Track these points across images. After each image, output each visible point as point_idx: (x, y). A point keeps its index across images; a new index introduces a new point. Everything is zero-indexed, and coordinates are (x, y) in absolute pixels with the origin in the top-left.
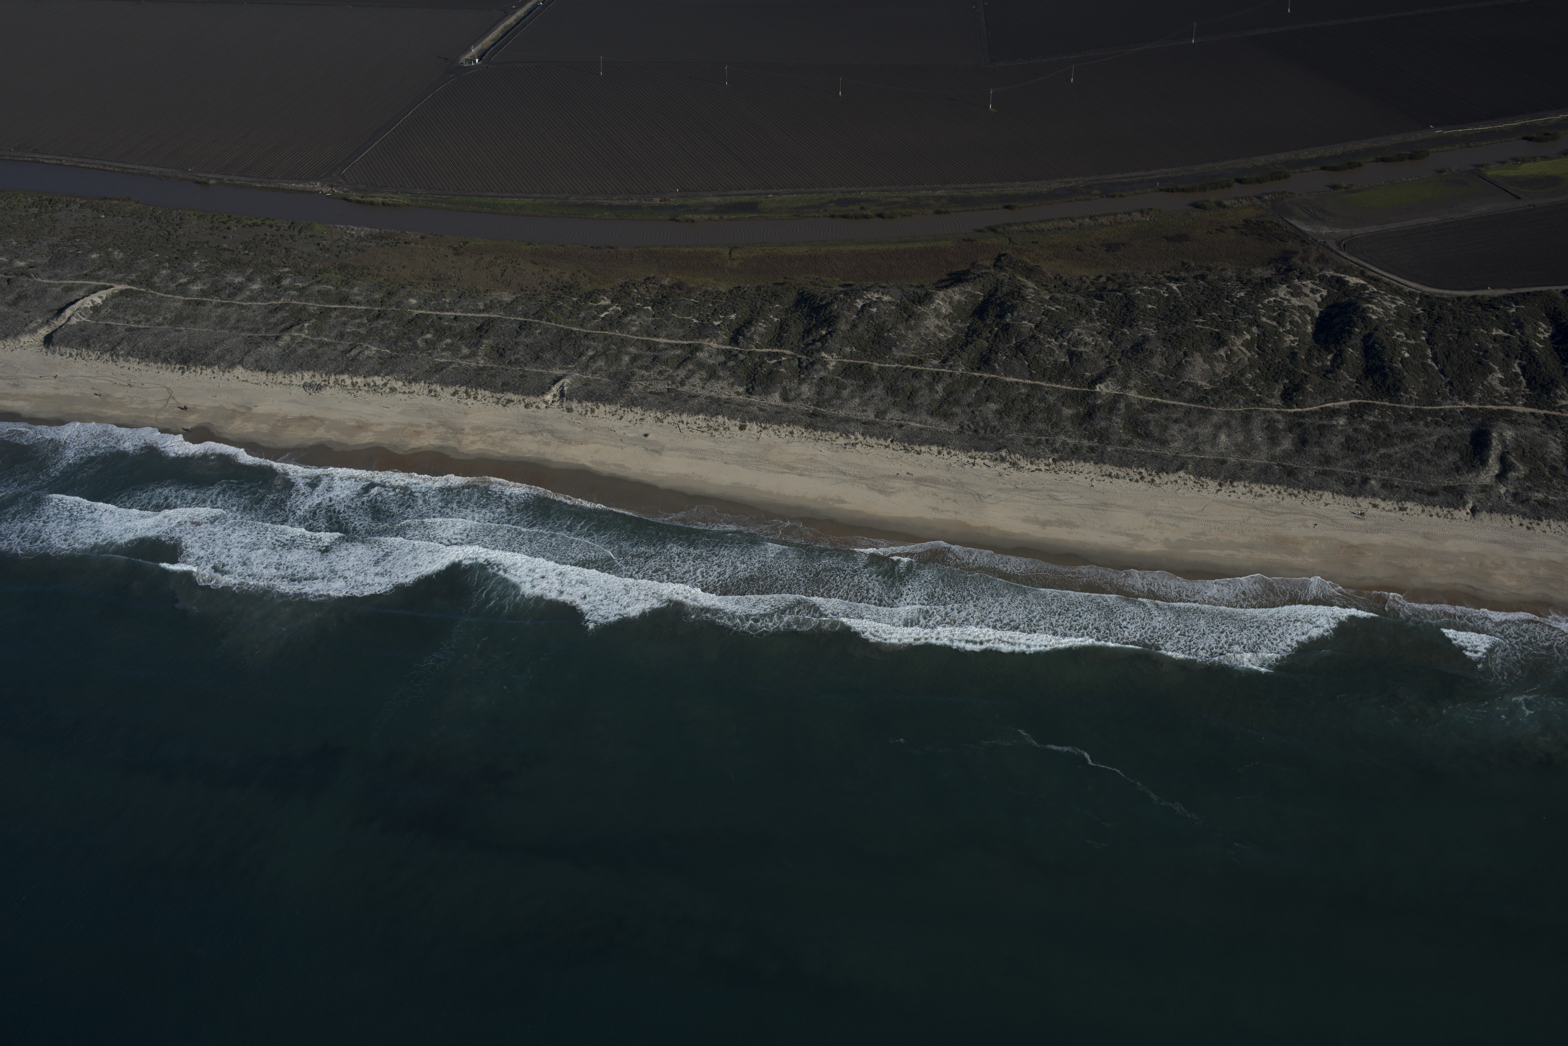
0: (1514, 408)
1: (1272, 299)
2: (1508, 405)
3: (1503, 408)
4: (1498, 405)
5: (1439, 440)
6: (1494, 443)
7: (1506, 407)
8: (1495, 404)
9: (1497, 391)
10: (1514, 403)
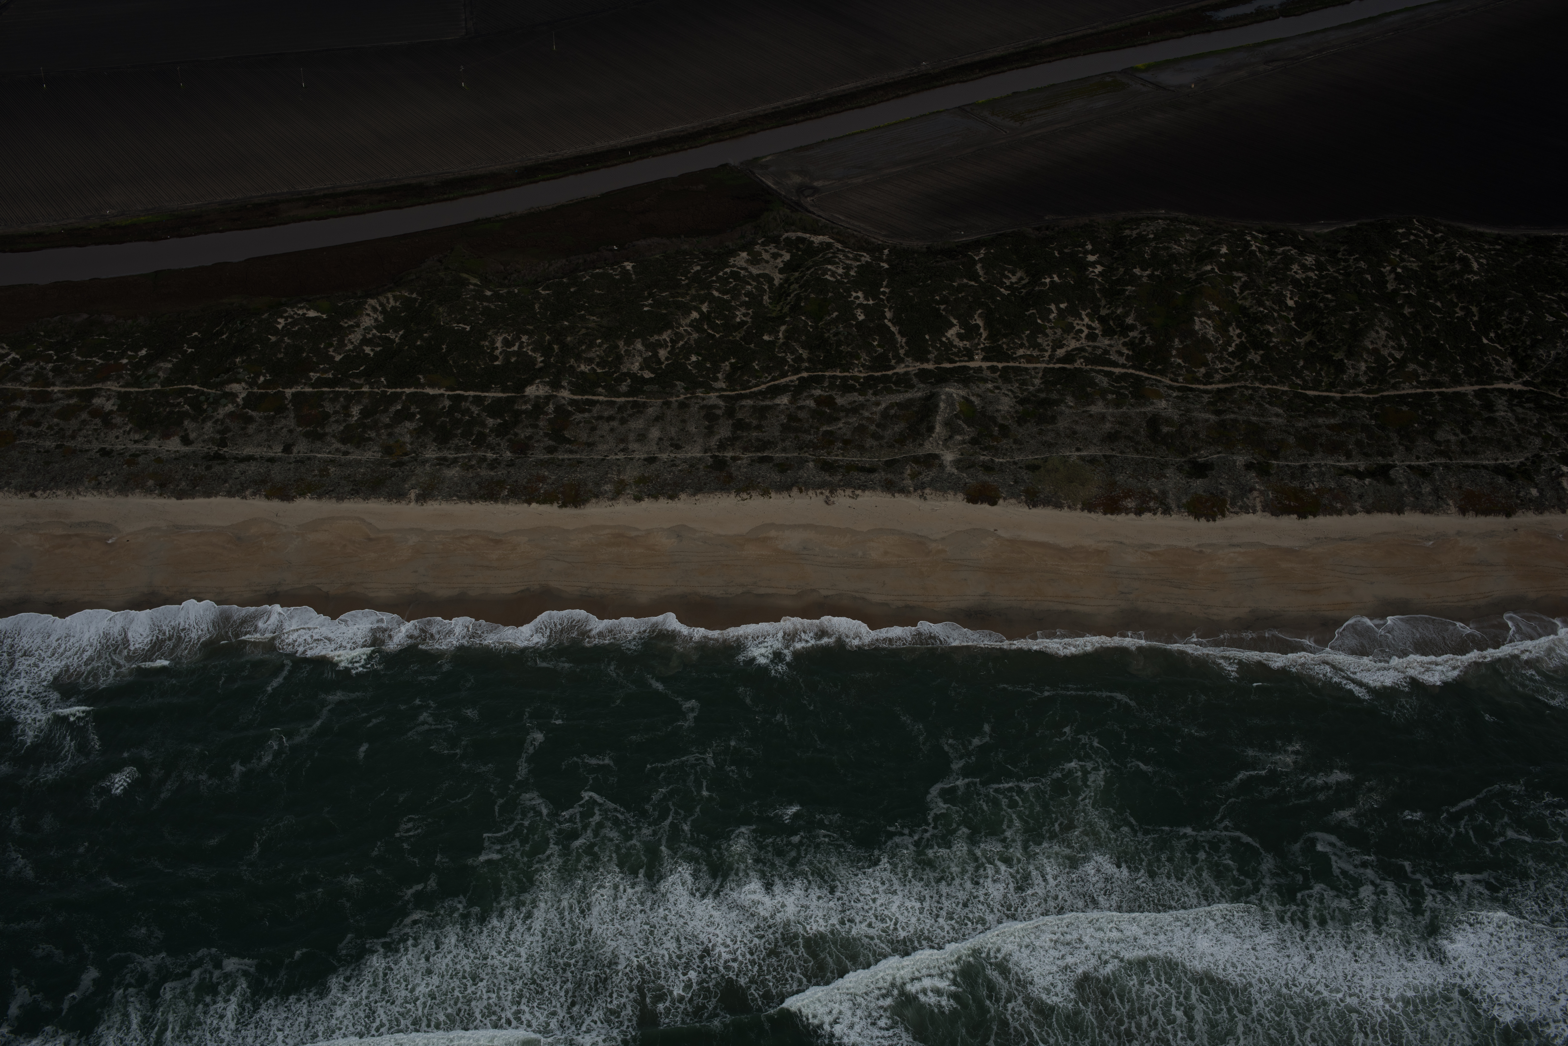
0: (972, 364)
1: (728, 270)
2: (966, 361)
3: (958, 364)
4: (955, 362)
5: (886, 408)
6: (942, 405)
7: (963, 364)
8: (952, 361)
9: (955, 347)
10: (971, 359)
